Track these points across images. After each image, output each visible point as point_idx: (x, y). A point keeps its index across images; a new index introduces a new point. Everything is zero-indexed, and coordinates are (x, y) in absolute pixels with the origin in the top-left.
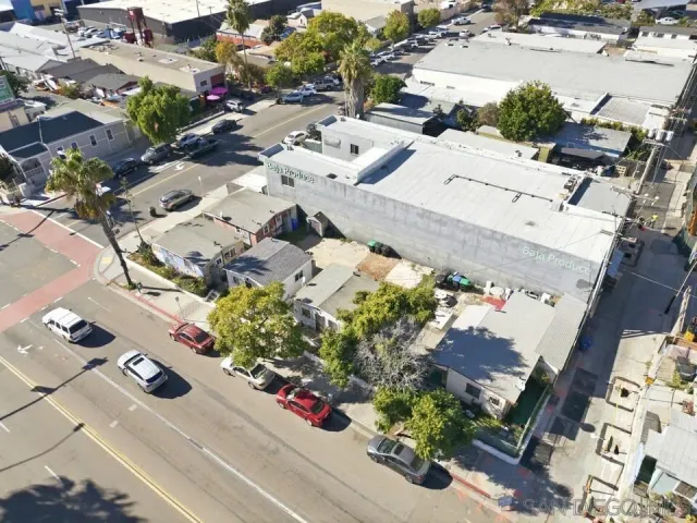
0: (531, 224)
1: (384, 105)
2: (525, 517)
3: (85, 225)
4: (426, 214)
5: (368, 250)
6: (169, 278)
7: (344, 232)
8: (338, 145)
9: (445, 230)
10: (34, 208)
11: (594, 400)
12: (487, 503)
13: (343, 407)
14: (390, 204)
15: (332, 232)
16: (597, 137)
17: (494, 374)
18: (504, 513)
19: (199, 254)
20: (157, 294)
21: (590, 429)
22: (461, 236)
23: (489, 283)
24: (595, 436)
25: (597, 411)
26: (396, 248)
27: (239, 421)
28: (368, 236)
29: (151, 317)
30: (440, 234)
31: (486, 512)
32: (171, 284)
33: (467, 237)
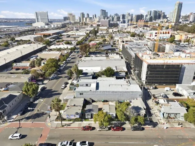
0: (127, 89)
1: (80, 76)
2: (155, 128)
3: (34, 120)
4: (113, 92)
5: (102, 102)
6: (70, 121)
7: (96, 101)
8: (83, 85)
9: (117, 94)
10: (12, 121)
11: (151, 111)
12: (150, 129)
13: (122, 126)
14: (106, 92)
15: (93, 101)
16: (120, 74)
17: (140, 111)
18: (153, 128)
19: (77, 113)
20: (70, 125)
21: (153, 114)
22: (120, 94)
23: (126, 100)
24: (154, 115)
25: (152, 112)
26: (107, 100)
27: (109, 136)
28: (101, 99)
29: (73, 129)
30: (116, 95)
31: (151, 129)
32: (71, 122)
33: (121, 93)
